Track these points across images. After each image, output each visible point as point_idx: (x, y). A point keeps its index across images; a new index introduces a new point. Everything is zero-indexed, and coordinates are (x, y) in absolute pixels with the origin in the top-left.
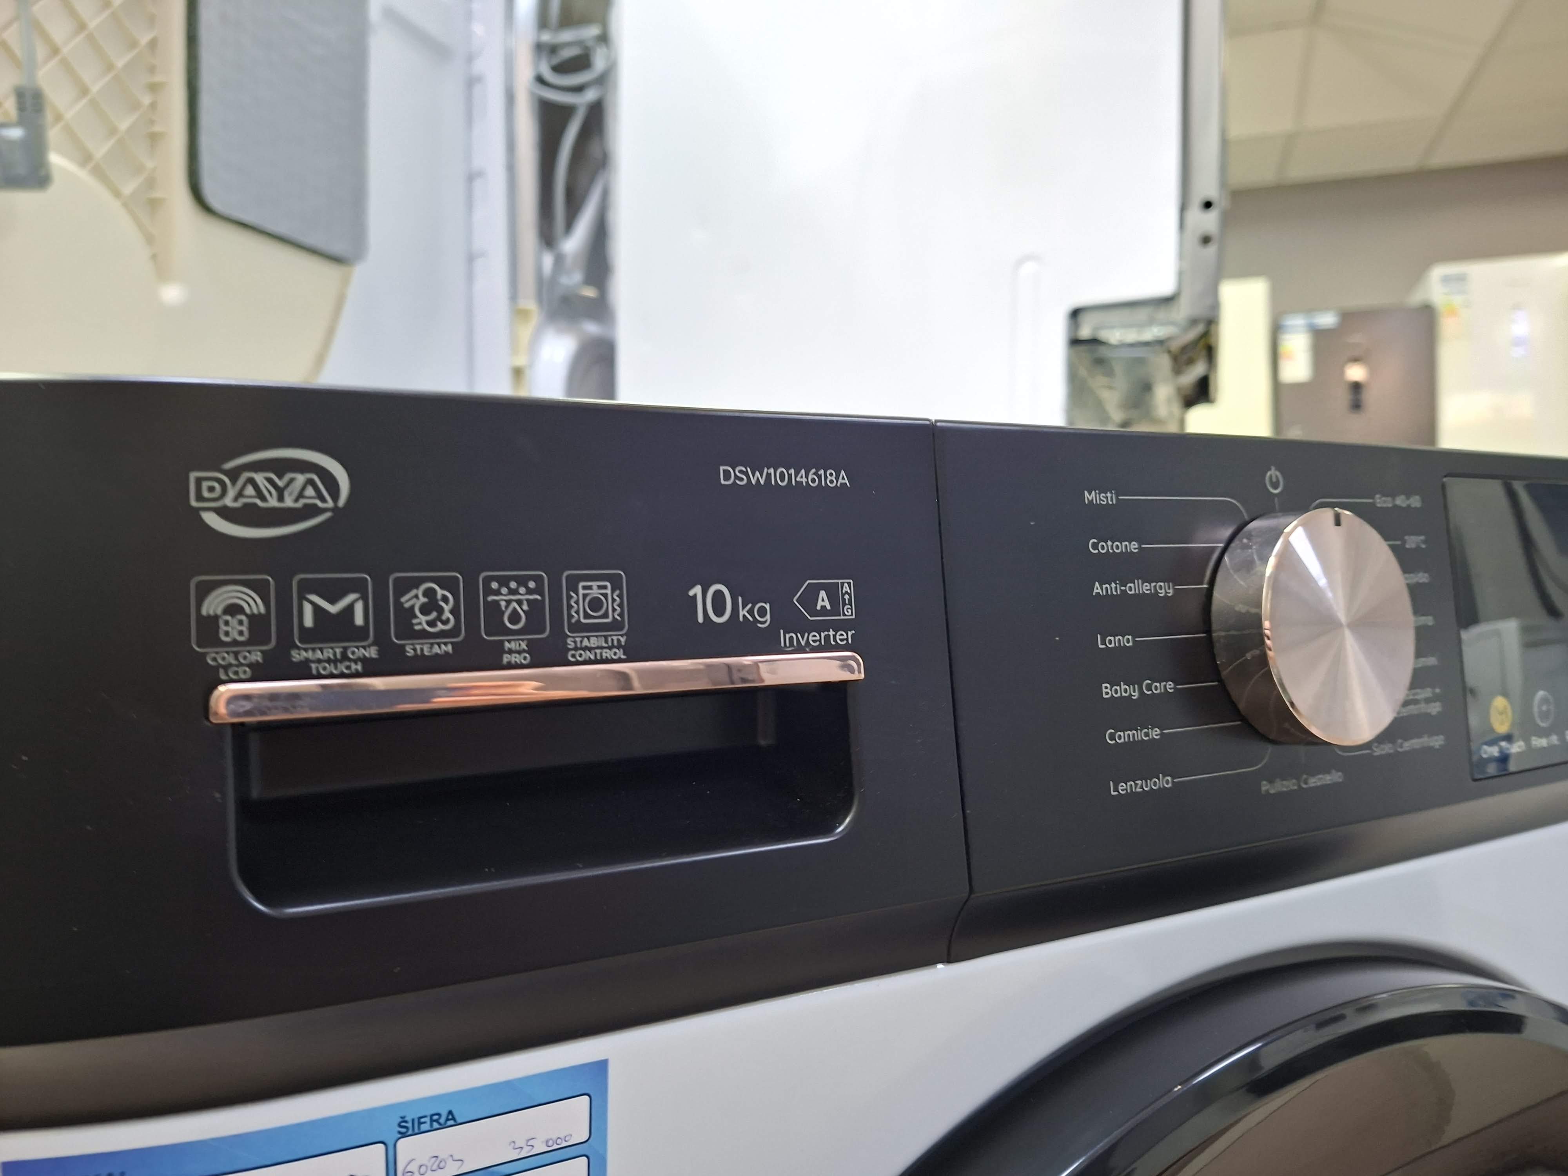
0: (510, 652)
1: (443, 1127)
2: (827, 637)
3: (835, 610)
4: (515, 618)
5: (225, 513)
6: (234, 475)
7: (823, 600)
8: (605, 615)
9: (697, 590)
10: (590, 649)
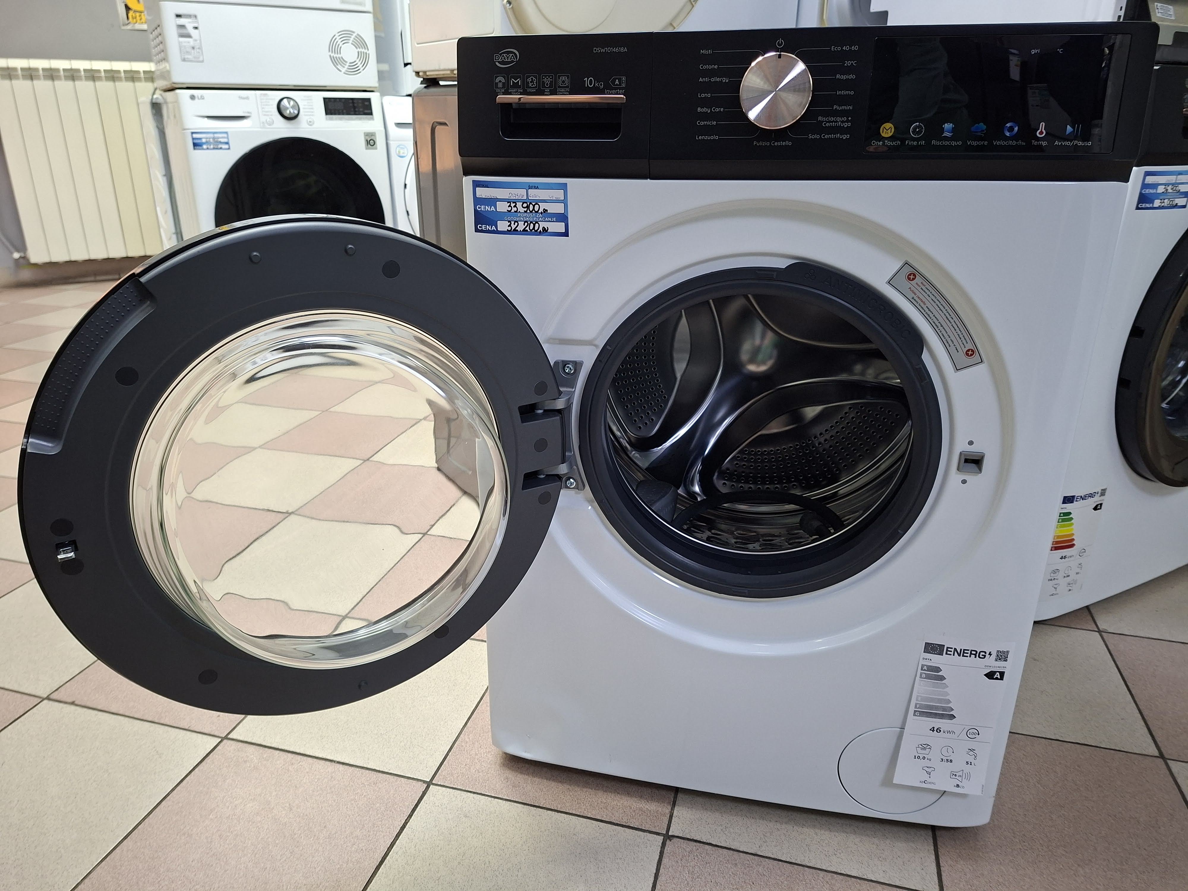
0: (546, 92)
1: (536, 189)
2: (617, 91)
3: (620, 84)
4: (547, 84)
5: (499, 62)
6: (501, 55)
7: (617, 82)
8: (565, 84)
9: (586, 79)
10: (562, 92)
